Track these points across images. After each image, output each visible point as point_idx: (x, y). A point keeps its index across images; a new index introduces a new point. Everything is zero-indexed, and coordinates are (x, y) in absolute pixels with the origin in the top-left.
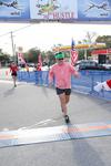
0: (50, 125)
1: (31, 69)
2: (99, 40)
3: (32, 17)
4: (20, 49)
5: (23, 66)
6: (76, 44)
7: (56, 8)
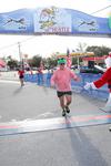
0: (49, 117)
1: (34, 72)
2: (89, 49)
3: (36, 31)
4: (26, 56)
5: (28, 70)
6: (71, 52)
7: (54, 23)
